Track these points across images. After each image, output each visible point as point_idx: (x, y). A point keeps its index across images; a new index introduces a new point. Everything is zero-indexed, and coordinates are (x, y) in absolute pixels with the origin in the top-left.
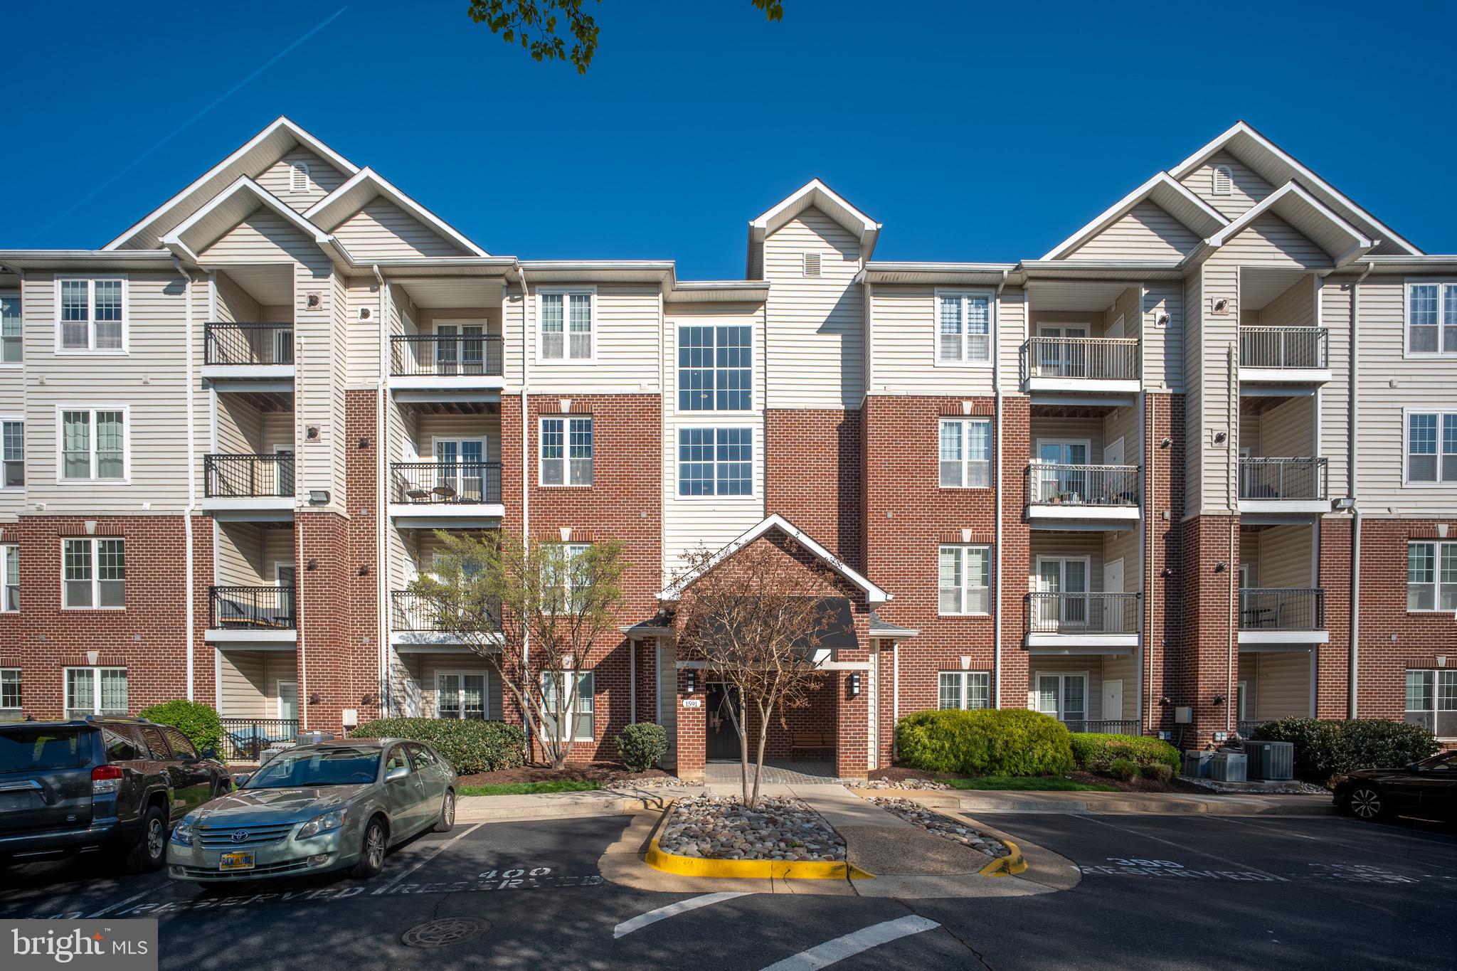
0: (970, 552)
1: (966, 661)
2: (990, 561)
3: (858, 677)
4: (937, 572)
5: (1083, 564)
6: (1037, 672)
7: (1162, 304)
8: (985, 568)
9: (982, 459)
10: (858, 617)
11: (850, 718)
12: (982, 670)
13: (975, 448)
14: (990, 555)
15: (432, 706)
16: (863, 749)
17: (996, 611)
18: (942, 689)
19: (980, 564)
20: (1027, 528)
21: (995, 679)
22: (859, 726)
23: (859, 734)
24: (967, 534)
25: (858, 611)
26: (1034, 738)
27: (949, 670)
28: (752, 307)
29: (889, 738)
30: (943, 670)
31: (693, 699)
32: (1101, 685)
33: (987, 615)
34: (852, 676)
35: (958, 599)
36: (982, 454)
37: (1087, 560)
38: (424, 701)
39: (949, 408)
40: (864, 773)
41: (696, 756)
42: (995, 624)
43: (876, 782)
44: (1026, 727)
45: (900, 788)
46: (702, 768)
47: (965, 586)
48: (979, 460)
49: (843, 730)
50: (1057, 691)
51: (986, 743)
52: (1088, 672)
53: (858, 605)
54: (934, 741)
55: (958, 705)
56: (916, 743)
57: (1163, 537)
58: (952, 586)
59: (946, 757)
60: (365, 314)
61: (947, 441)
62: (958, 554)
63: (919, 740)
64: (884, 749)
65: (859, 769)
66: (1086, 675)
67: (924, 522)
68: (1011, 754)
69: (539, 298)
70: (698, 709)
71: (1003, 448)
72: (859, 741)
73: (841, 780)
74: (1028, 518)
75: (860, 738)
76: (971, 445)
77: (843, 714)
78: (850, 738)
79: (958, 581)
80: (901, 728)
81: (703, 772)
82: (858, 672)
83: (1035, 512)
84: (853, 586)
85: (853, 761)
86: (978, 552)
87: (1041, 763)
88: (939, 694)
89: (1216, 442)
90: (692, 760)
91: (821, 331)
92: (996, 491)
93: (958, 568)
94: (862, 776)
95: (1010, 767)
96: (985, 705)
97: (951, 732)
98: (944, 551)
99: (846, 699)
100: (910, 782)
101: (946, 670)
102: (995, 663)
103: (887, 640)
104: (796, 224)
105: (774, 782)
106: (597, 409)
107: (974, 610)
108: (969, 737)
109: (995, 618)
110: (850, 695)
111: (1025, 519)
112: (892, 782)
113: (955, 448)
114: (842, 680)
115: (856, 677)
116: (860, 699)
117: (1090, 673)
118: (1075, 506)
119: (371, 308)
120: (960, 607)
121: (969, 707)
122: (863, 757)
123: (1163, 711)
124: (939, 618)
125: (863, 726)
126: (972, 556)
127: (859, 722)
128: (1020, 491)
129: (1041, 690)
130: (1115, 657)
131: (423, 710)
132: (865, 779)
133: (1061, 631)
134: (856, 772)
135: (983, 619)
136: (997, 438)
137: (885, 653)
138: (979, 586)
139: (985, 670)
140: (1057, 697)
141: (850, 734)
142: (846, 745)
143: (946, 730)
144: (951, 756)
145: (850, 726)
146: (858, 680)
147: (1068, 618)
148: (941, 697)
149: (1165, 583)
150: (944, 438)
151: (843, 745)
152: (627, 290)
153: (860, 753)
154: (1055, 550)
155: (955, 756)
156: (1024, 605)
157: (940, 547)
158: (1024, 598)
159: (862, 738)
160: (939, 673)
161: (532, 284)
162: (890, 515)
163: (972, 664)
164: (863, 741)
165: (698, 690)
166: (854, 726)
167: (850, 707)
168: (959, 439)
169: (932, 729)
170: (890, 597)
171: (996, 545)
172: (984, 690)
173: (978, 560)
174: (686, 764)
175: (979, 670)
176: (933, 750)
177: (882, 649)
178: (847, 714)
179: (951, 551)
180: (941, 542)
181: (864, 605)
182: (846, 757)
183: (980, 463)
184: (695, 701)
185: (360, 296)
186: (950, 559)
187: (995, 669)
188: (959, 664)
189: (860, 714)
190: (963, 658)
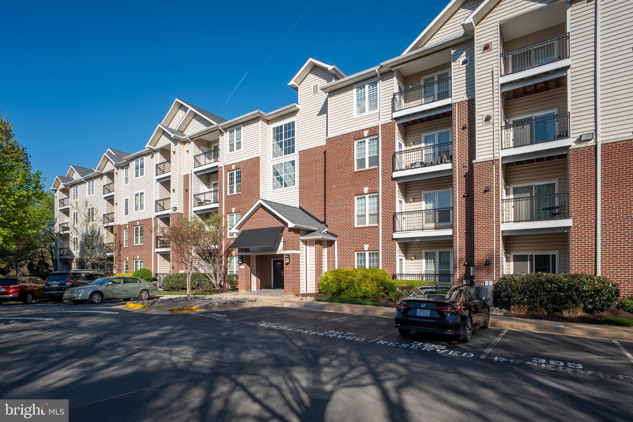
0: (369, 197)
1: (366, 247)
4: (354, 208)
6: (423, 250)
7: (464, 54)
18: (357, 260)
20: (396, 182)
24: (366, 190)
28: (295, 113)
30: (358, 251)
33: (374, 225)
35: (364, 219)
39: (358, 136)
47: (368, 213)
50: (435, 259)
55: (365, 266)
57: (464, 177)
60: (188, 151)
62: (364, 199)
67: (348, 187)
69: (228, 133)
76: (369, 149)
86: (372, 197)
89: (485, 121)
91: (319, 115)
93: (364, 205)
98: (357, 199)
104: (310, 75)
106: (241, 166)
107: (370, 223)
118: (417, 168)
119: (189, 149)
120: (365, 223)
123: (466, 269)
124: (355, 228)
126: (370, 199)
133: (436, 228)
140: (434, 262)
147: (440, 221)
148: (357, 263)
149: (466, 201)
152: (250, 123)
157: (355, 197)
160: (356, 253)
161: (225, 130)
162: (334, 186)
163: (369, 248)
168: (364, 148)
175: (374, 251)
179: (360, 198)
180: (355, 195)
185: (187, 146)
188: (363, 248)
190: (364, 245)
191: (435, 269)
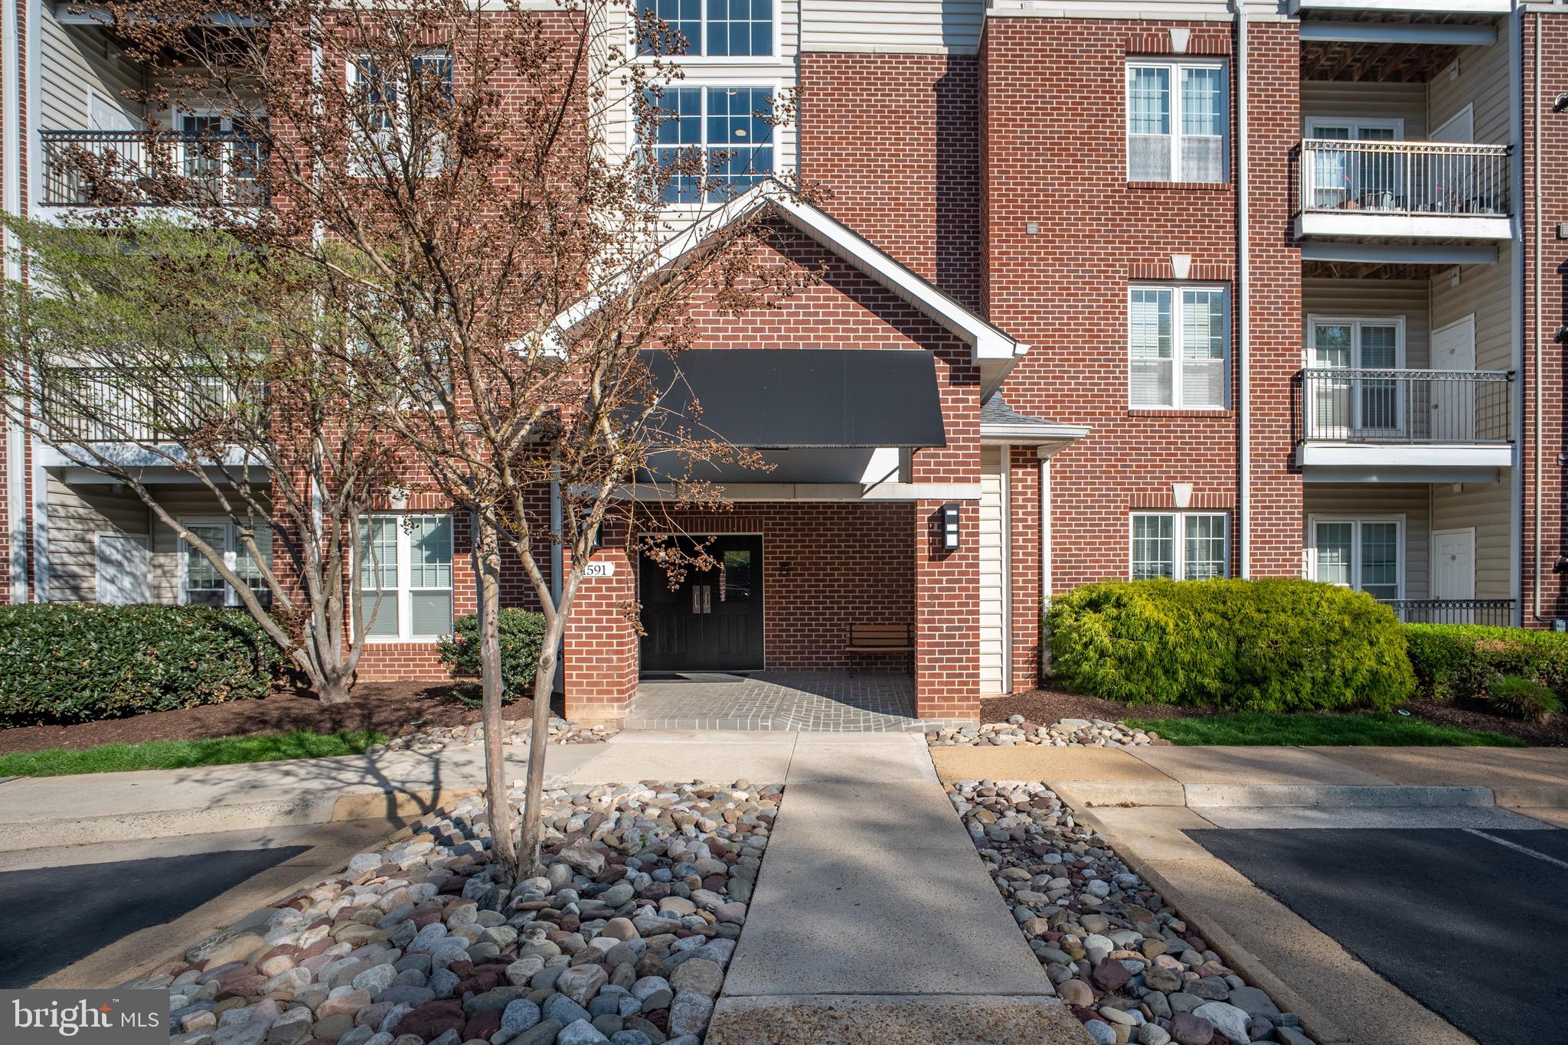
0: (1188, 298)
1: (1183, 493)
2: (1226, 315)
3: (954, 513)
4: (1125, 331)
5: (1391, 331)
6: (1315, 515)
8: (1216, 325)
9: (1208, 133)
10: (957, 393)
11: (939, 597)
12: (1214, 509)
13: (1194, 114)
14: (1227, 303)
15: (174, 581)
16: (968, 660)
17: (1239, 403)
18: (1136, 543)
19: (1207, 321)
20: (1297, 256)
21: (1239, 525)
22: (960, 613)
23: (959, 629)
24: (1181, 265)
25: (954, 380)
26: (1333, 636)
27: (1150, 509)
29: (1031, 635)
30: (1138, 509)
31: (599, 559)
32: (1427, 538)
33: (1222, 409)
34: (942, 511)
35: (1166, 381)
36: (1209, 126)
37: (1400, 324)
38: (159, 572)
39: (1145, 41)
40: (972, 707)
41: (606, 676)
42: (1239, 426)
43: (998, 726)
44: (1315, 614)
45: (1047, 742)
46: (619, 700)
47: (1178, 358)
48: (1203, 135)
49: (926, 621)
50: (1347, 548)
51: (1232, 646)
52: (1404, 516)
53: (955, 370)
54: (1123, 641)
55: (1168, 572)
56: (1086, 645)
58: (1153, 357)
59: (1148, 673)
61: (1142, 103)
62: (1165, 302)
63: (1091, 641)
64: (1019, 655)
65: (961, 699)
66: (1400, 521)
67: (1099, 242)
68: (1285, 666)
70: (610, 581)
71: (1249, 113)
72: (961, 644)
73: (921, 723)
74: (1297, 236)
75: (961, 636)
76: (1186, 108)
77: (925, 589)
78: (941, 637)
79: (1164, 347)
80: (1055, 615)
81: (621, 708)
82: (955, 504)
83: (1311, 225)
84: (945, 331)
85: (947, 684)
86: (1203, 298)
87: (1347, 684)
88: (1131, 552)
90: (596, 684)
92: (1237, 188)
93: (1164, 326)
94: (967, 715)
95: (1282, 693)
96: (1221, 572)
97: (1157, 623)
98: (1137, 297)
99: (931, 559)
100: (1072, 725)
101: (1144, 509)
102: (1239, 496)
103: (1024, 447)
105: (775, 728)
107: (1195, 401)
108: (1197, 634)
109: (1239, 415)
110: (940, 552)
111: (1294, 239)
112: (1031, 726)
113: (1157, 113)
114: (922, 520)
115: (950, 513)
116: (961, 558)
117: (1408, 518)
120: (1170, 395)
121: (1190, 575)
122: (968, 676)
124: (1130, 414)
125: (969, 613)
126: (1190, 306)
127: (960, 605)
128: (1282, 189)
129: (1318, 547)
130: (1457, 489)
131: (158, 587)
132: (973, 721)
134: (954, 707)
135: (1215, 417)
136: (1236, 95)
137: (1020, 471)
138: (1205, 359)
139: (1220, 509)
140: (1347, 559)
141: (940, 629)
142: (933, 653)
143: (1146, 620)
144: (1158, 671)
145: (941, 613)
146: (956, 520)
147: (1367, 421)
148: (1136, 558)
150: (1135, 97)
151: (925, 653)
153: (961, 668)
154: (1340, 306)
155: (1166, 672)
156: (1292, 391)
157: (1130, 289)
158: (1292, 379)
159: (967, 636)
160: (1131, 515)
162: (1033, 228)
163: (1194, 498)
164: (969, 644)
165: (609, 542)
166: (950, 613)
167: (941, 574)
168: (1165, 99)
169: (1118, 618)
170: (1023, 349)
171: (1238, 285)
172: (1218, 545)
173: (1203, 313)
174: (584, 692)
175: (1209, 509)
176: (1120, 660)
177: (1015, 464)
178: (933, 589)
179: (1150, 297)
180: (1131, 279)
181: (968, 370)
182: (932, 676)
183: (1207, 141)
184: (601, 564)
186: (1151, 311)
187: (1239, 507)
188: (1171, 498)
189: (961, 589)
190: (1177, 487)
191: (1349, 580)
